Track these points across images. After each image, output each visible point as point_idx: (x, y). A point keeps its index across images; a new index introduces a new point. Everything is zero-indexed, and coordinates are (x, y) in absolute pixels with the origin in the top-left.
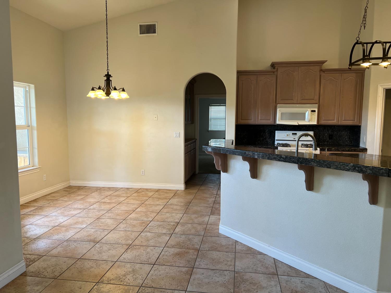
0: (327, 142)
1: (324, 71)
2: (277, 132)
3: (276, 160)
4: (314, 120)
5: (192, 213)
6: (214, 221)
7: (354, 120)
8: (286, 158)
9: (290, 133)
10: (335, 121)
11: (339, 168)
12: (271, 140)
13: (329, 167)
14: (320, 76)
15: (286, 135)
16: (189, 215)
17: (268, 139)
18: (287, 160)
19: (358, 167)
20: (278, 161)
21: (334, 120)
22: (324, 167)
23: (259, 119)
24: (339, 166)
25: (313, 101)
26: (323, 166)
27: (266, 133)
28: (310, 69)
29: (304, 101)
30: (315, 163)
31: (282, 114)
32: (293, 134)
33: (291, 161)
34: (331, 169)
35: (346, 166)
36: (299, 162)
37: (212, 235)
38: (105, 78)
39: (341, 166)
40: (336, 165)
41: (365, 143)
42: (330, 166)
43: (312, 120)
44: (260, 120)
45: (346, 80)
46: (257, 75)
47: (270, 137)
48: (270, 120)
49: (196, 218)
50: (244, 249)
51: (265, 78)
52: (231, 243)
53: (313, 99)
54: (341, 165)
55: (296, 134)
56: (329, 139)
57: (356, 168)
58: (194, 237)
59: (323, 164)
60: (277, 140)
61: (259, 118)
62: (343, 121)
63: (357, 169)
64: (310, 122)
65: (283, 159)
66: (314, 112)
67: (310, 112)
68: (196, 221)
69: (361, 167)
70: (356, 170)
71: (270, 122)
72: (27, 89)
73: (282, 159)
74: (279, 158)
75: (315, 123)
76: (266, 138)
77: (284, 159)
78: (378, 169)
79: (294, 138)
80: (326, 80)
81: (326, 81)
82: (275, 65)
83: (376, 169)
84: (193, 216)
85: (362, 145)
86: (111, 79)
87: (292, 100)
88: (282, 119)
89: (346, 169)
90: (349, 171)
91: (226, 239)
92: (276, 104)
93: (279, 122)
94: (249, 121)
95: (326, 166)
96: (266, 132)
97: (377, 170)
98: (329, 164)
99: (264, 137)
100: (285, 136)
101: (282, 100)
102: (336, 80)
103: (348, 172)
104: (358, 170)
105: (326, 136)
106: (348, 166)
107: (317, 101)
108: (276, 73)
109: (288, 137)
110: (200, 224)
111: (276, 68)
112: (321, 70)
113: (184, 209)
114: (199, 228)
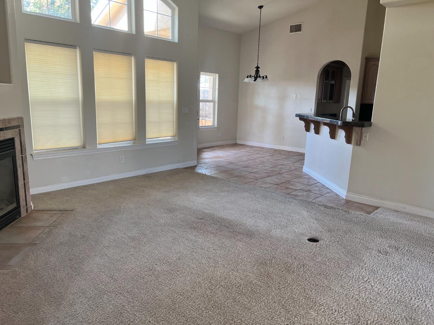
38: (256, 69)
72: (215, 77)
86: (259, 69)
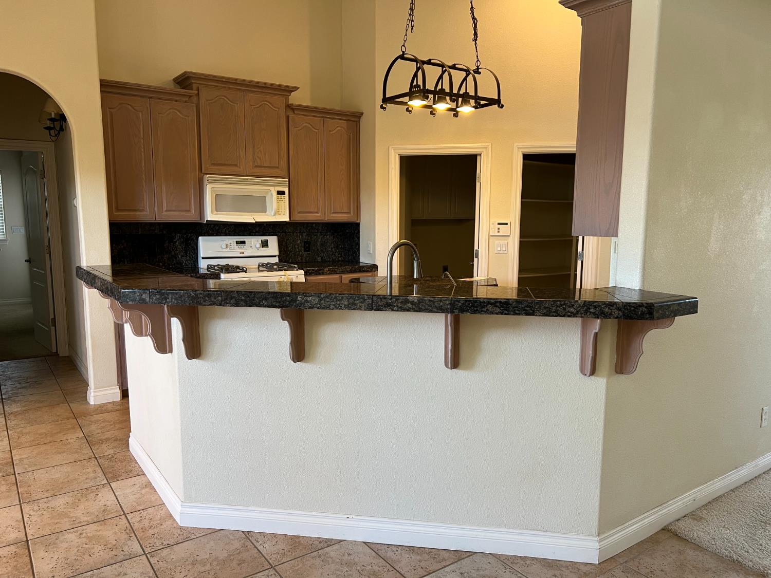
0: (302, 256)
1: (293, 110)
2: (203, 240)
3: (393, 310)
4: (283, 213)
5: (47, 495)
6: (136, 496)
7: (349, 213)
8: (419, 303)
9: (231, 241)
10: (320, 215)
11: (554, 312)
12: (188, 258)
13: (532, 312)
14: (288, 118)
15: (224, 246)
16: (42, 505)
17: (182, 256)
18: (423, 307)
19: (595, 307)
20: (397, 311)
21: (317, 213)
22: (519, 314)
23: (165, 209)
24: (554, 308)
25: (277, 170)
26: (517, 312)
27: (175, 242)
28: (266, 101)
29: (261, 171)
30: (496, 306)
31: (218, 198)
32: (237, 243)
33: (436, 307)
34: (536, 316)
35: (569, 307)
36: (456, 309)
37: (168, 542)
39: (558, 308)
40: (548, 307)
41: (373, 255)
42: (534, 311)
43: (280, 212)
44: (166, 211)
45: (332, 133)
46: (150, 98)
47: (186, 253)
48: (189, 211)
49: (75, 505)
50: (281, 546)
51: (169, 109)
52: (237, 544)
53: (278, 168)
54: (557, 306)
55: (243, 242)
56: (304, 251)
57: (590, 309)
58: (121, 570)
59: (517, 307)
60: (203, 258)
61: (165, 205)
62: (332, 215)
63: (592, 310)
64: (277, 216)
65: (412, 304)
66: (283, 196)
67: (275, 194)
68: (80, 513)
69: (599, 306)
70: (591, 312)
71: (190, 216)
73: (410, 305)
74: (400, 305)
75: (285, 218)
76: (175, 256)
77: (415, 305)
78: (633, 307)
79: (242, 251)
80: (300, 128)
81: (299, 130)
82: (193, 81)
83: (630, 306)
84: (60, 502)
85: (364, 259)
87: (236, 165)
88: (218, 209)
89: (569, 314)
90: (577, 317)
91: (214, 535)
92: (202, 172)
93: (211, 215)
94: (138, 213)
95: (525, 310)
96: (175, 240)
97: (633, 309)
98: (530, 307)
99: (173, 253)
100: (222, 248)
101: (214, 164)
102: (316, 131)
103: (574, 319)
104: (594, 313)
105: (298, 245)
106: (573, 306)
107: (285, 173)
108: (195, 99)
109: (228, 250)
110: (101, 521)
111: (194, 86)
112: (290, 107)
113: (9, 491)
114: (110, 533)
